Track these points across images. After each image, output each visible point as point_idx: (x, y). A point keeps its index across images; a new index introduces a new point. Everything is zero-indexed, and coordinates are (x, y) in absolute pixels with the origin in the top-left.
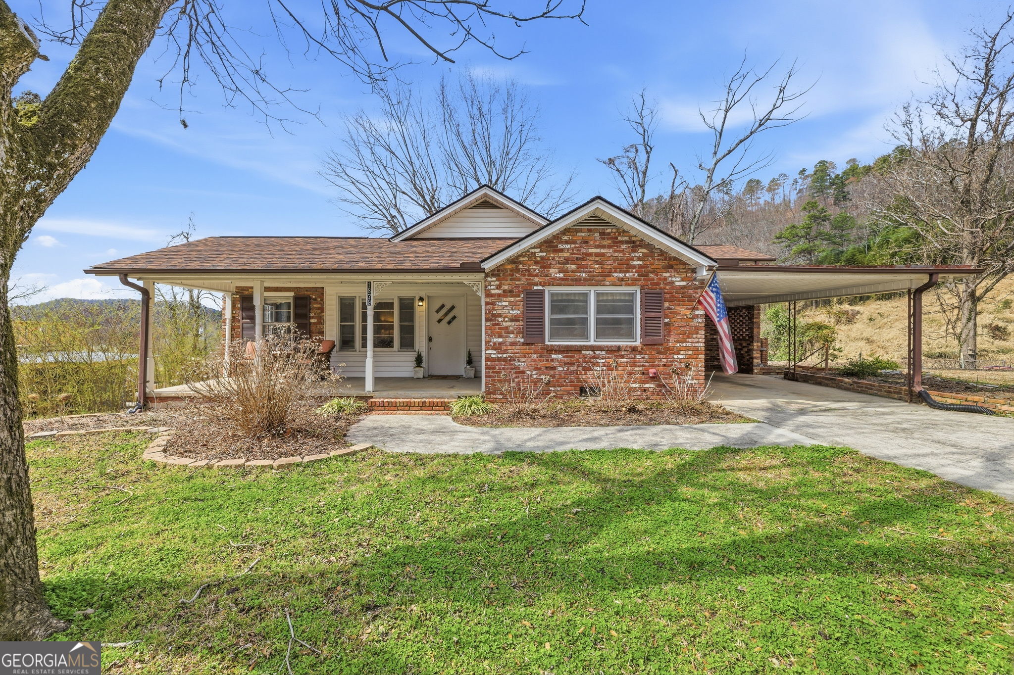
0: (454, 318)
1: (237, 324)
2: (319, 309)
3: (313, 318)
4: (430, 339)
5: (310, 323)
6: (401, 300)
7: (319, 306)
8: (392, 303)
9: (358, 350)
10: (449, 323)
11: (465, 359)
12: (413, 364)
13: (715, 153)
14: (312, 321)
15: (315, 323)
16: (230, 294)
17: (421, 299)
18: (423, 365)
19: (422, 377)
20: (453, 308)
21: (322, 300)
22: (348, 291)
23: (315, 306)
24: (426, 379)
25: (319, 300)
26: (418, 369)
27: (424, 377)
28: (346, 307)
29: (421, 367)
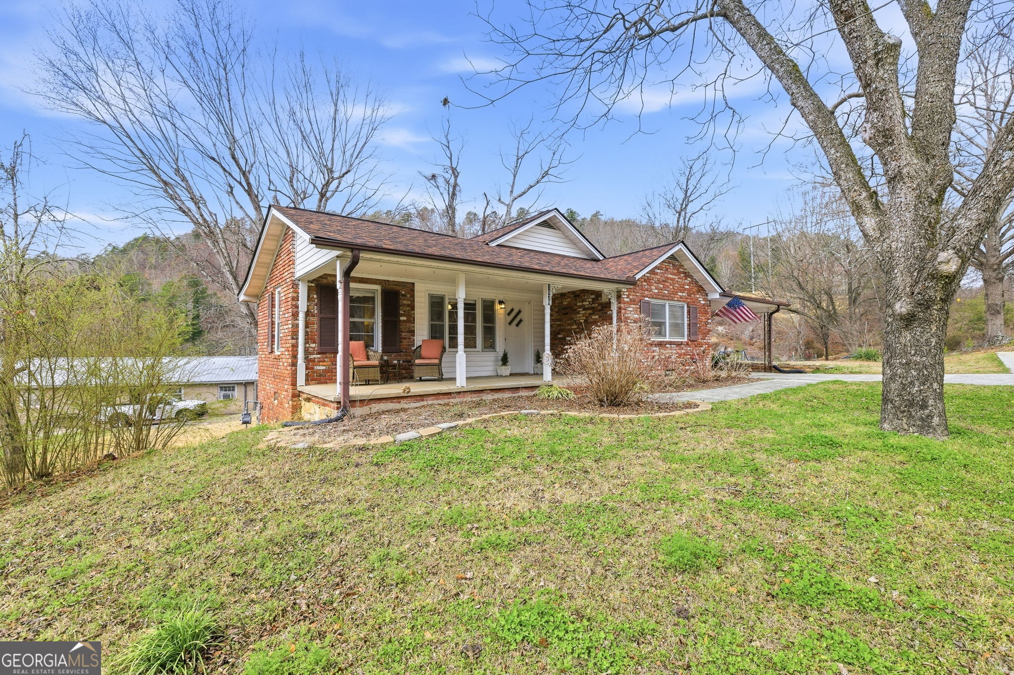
0: (521, 321)
1: (312, 318)
2: (408, 306)
3: (403, 315)
5: (400, 321)
6: (484, 301)
7: (409, 302)
8: (475, 305)
9: (447, 351)
10: (517, 325)
13: (512, 192)
14: (402, 318)
15: (404, 321)
20: (519, 312)
21: (413, 296)
22: (439, 289)
23: (405, 302)
25: (409, 296)
26: (504, 367)
28: (437, 304)
29: (507, 365)
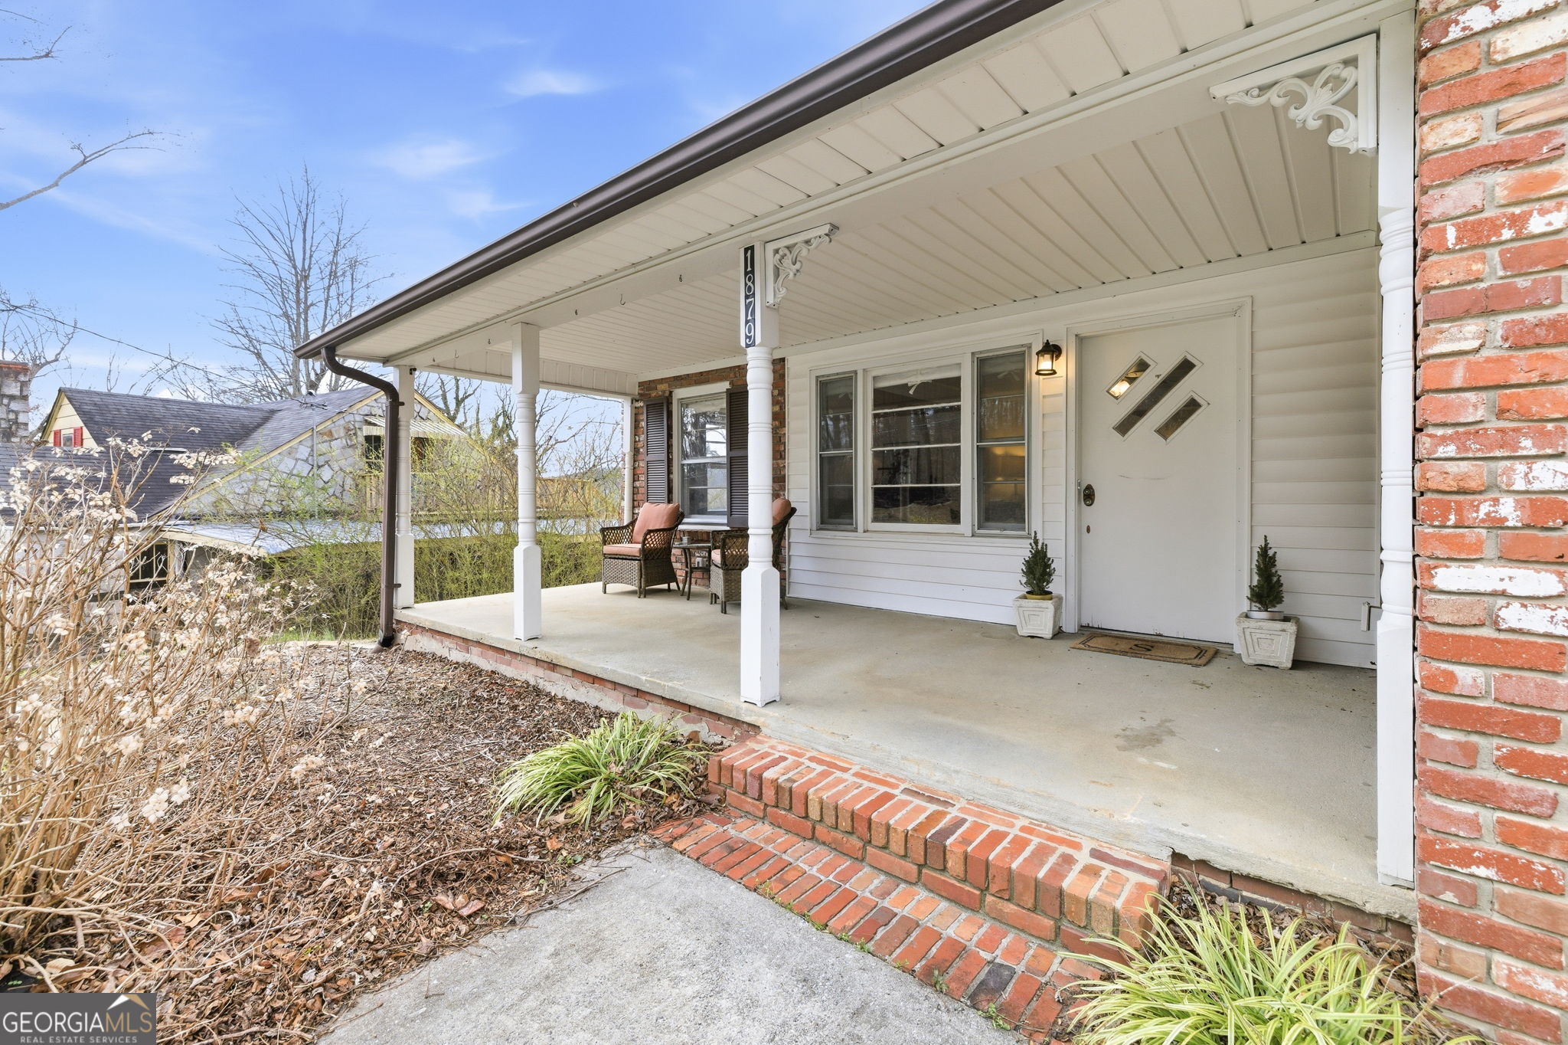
0: (1191, 407)
1: (641, 464)
4: (1088, 495)
6: (984, 364)
8: (957, 381)
9: (860, 528)
10: (1166, 430)
11: (1246, 577)
12: (1016, 581)
16: (629, 399)
17: (1052, 350)
18: (1055, 586)
19: (1047, 632)
20: (1185, 367)
22: (838, 358)
24: (1062, 646)
26: (1033, 603)
27: (1059, 634)
28: (834, 404)
29: (1045, 594)
